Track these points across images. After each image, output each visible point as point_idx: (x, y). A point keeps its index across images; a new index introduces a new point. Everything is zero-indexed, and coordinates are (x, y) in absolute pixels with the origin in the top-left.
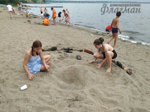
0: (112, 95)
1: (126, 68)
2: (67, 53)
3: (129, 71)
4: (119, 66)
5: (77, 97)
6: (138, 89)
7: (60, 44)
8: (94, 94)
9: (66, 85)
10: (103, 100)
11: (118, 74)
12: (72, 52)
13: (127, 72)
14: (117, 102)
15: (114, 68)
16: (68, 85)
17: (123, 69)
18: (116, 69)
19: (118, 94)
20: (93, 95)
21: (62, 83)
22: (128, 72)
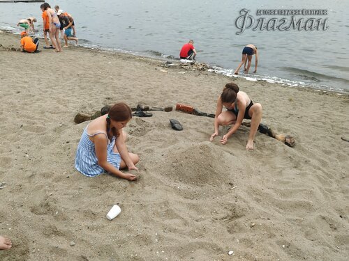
0: (291, 193)
1: (280, 136)
2: (143, 119)
3: (288, 140)
4: (265, 133)
5: (234, 211)
6: (324, 172)
7: (109, 99)
8: (258, 197)
9: (194, 190)
10: (280, 206)
11: (271, 149)
12: (151, 116)
13: (286, 143)
14: (309, 204)
15: (257, 139)
16: (198, 188)
17: (275, 138)
18: (262, 139)
19: (300, 188)
20: (258, 200)
21: (182, 186)
22: (289, 142)
